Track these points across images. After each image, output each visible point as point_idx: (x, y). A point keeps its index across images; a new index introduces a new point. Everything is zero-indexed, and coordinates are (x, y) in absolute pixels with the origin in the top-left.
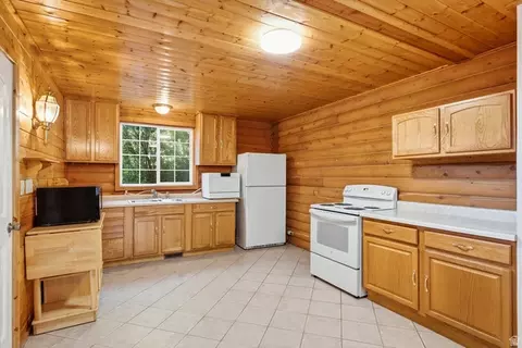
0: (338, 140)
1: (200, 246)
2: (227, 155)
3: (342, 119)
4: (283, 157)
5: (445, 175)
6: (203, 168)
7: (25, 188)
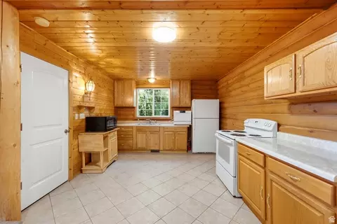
0: (244, 89)
1: (167, 148)
2: (185, 101)
3: (246, 74)
4: (217, 101)
5: (315, 111)
6: (174, 108)
7: (79, 117)
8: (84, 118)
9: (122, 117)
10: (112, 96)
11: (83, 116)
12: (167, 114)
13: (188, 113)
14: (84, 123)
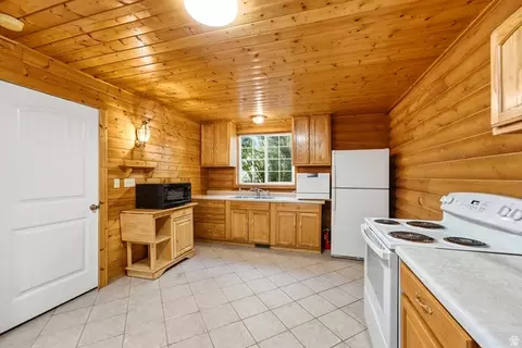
0: (447, 117)
3: (450, 80)
7: (122, 184)
8: (133, 185)
9: (216, 184)
10: (194, 150)
11: (130, 182)
12: (290, 180)
13: (324, 176)
14: (133, 194)
